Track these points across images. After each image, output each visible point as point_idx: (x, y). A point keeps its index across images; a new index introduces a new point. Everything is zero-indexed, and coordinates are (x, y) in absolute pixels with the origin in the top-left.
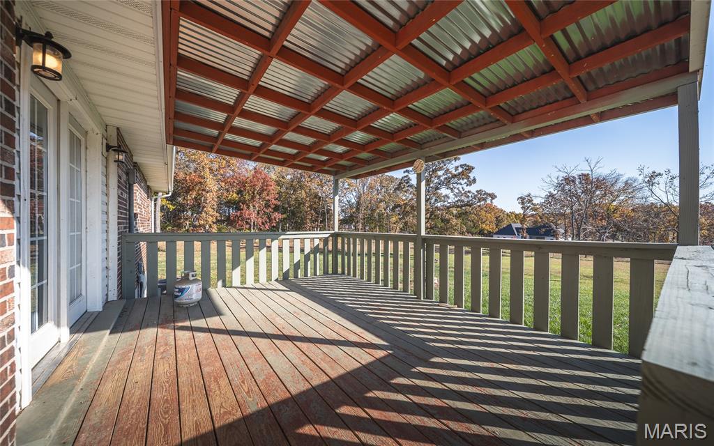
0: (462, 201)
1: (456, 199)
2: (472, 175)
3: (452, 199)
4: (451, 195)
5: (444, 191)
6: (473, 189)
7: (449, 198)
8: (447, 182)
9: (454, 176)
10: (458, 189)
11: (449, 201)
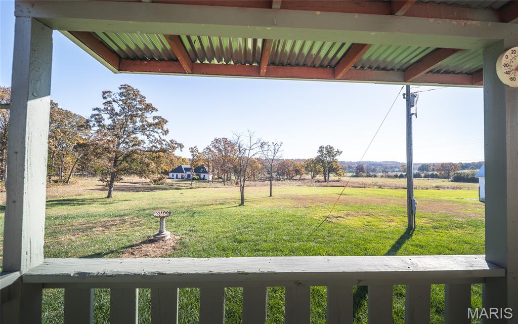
0: (156, 147)
1: (151, 145)
2: (165, 127)
3: (147, 144)
4: (147, 140)
5: (140, 136)
6: (168, 138)
7: (144, 143)
8: (143, 129)
9: (150, 125)
10: (154, 136)
11: (145, 146)
